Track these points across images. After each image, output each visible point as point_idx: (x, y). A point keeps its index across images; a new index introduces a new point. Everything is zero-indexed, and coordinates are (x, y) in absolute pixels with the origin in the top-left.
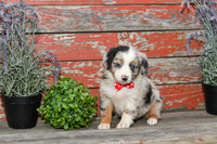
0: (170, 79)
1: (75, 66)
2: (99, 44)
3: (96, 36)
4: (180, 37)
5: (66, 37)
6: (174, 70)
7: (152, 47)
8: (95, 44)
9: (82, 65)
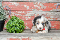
0: (51, 18)
1: (18, 13)
2: (27, 6)
3: (26, 3)
4: (55, 5)
5: (16, 3)
6: (52, 16)
7: (45, 7)
8: (25, 6)
9: (21, 12)
